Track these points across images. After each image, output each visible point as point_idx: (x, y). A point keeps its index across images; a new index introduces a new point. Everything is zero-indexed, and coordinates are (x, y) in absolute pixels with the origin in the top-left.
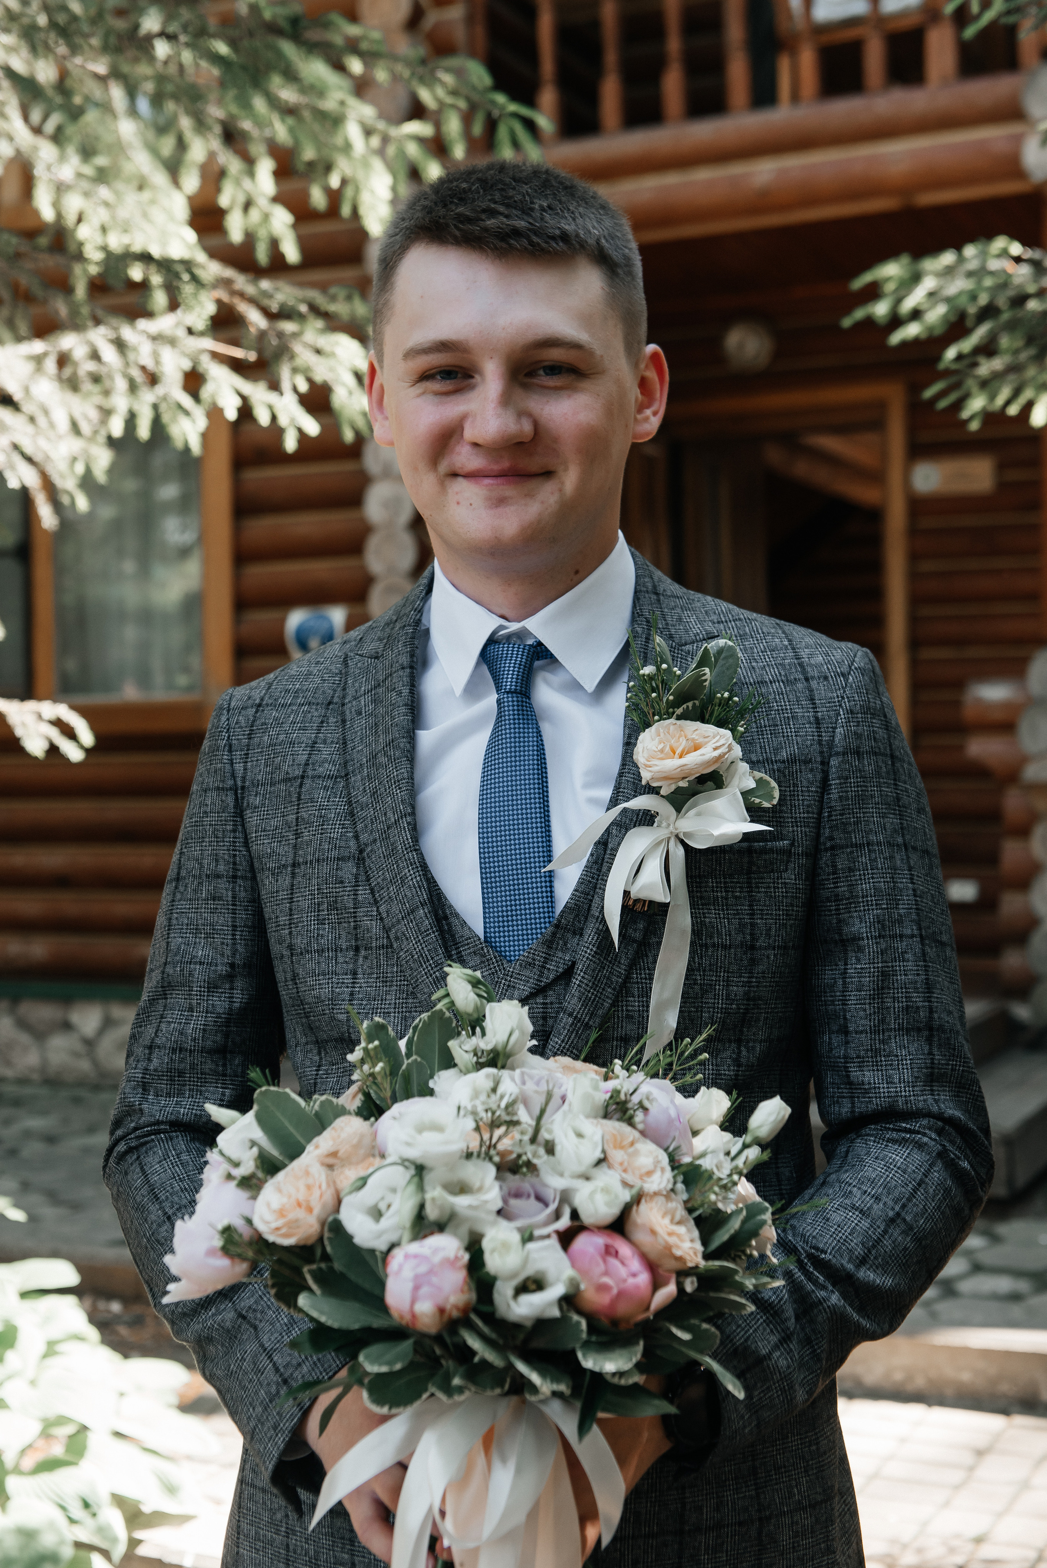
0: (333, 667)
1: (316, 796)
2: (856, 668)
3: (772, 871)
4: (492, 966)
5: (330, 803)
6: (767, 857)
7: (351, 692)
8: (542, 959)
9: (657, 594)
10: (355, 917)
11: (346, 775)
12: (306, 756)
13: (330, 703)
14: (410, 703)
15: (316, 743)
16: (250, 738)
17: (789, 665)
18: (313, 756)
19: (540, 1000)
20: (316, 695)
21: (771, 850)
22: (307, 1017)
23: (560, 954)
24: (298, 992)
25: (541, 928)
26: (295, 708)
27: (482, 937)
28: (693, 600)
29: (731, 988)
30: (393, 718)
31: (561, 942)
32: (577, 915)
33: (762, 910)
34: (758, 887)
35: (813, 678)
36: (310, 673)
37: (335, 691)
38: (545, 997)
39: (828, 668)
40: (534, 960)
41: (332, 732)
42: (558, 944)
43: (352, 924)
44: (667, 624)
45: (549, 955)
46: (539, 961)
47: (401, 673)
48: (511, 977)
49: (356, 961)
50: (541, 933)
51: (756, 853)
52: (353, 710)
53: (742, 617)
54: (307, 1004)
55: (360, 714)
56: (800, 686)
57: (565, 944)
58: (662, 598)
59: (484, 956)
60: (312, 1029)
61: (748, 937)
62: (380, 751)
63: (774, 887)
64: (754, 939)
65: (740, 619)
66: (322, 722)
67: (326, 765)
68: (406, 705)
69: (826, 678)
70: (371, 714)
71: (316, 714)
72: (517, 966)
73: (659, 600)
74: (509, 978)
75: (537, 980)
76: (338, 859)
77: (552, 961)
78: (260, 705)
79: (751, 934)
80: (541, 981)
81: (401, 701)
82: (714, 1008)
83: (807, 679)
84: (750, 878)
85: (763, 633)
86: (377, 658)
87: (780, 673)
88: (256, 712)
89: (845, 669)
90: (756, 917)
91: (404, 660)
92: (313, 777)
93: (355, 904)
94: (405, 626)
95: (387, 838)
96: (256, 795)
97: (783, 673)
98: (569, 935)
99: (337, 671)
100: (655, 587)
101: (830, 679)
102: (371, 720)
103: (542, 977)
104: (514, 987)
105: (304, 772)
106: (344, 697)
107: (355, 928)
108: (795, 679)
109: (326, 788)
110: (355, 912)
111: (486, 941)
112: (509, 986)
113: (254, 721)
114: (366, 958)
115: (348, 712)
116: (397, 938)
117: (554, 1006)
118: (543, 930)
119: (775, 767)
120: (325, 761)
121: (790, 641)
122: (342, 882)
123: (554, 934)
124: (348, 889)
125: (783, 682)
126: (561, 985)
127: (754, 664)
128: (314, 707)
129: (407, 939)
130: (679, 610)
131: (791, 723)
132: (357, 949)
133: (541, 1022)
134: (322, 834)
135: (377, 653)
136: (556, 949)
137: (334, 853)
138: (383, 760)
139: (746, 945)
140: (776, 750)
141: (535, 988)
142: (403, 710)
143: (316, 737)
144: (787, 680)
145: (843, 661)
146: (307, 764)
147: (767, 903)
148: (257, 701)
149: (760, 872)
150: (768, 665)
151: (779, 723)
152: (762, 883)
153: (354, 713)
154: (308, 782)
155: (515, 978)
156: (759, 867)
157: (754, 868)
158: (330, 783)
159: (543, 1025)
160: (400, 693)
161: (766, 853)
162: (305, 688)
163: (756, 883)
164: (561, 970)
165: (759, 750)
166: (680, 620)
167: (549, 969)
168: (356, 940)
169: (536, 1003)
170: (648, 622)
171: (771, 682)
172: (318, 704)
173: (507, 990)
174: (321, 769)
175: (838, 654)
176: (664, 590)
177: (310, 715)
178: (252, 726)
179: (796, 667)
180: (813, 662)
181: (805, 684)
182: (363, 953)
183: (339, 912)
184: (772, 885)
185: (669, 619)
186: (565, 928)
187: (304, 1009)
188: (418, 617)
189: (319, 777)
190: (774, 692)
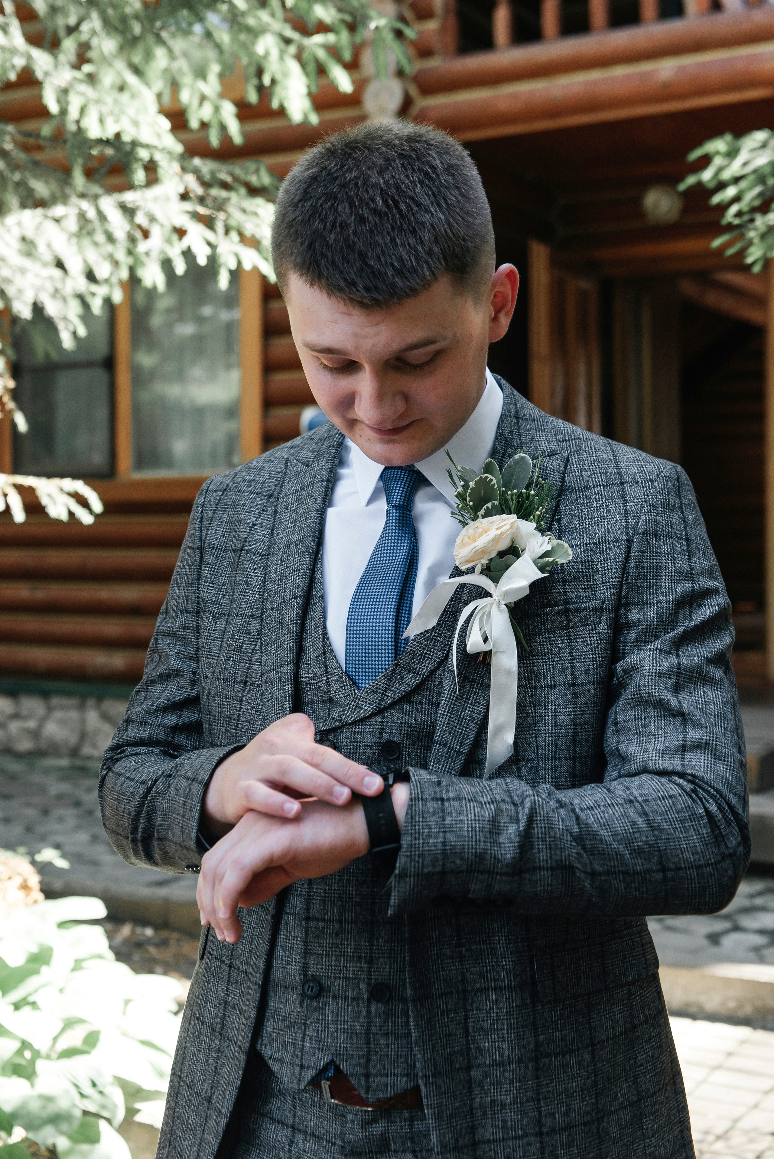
0: (278, 467)
1: (247, 566)
2: (662, 476)
3: (587, 625)
4: (347, 691)
5: (255, 574)
6: (582, 614)
7: (285, 489)
8: (383, 689)
9: (517, 418)
10: (251, 660)
11: (268, 555)
12: (246, 534)
13: (271, 496)
14: (320, 509)
15: (255, 525)
16: (214, 513)
17: (610, 473)
18: (251, 535)
19: (379, 719)
20: (263, 487)
21: (585, 609)
22: (210, 725)
23: (397, 686)
24: (208, 706)
25: (385, 665)
26: (246, 494)
27: (344, 669)
28: (547, 422)
29: (559, 717)
30: (307, 519)
31: (398, 677)
32: (413, 658)
33: (581, 655)
34: (576, 639)
35: (627, 482)
36: (262, 469)
37: (276, 486)
38: (383, 717)
39: (640, 476)
40: (377, 688)
41: (266, 520)
42: (396, 678)
43: (247, 665)
44: (521, 443)
45: (389, 686)
46: (381, 690)
47: (320, 484)
48: (359, 700)
49: (244, 692)
50: (385, 669)
51: (572, 612)
52: (283, 505)
53: (581, 437)
54: (212, 715)
55: (287, 508)
56: (616, 488)
57: (402, 678)
58: (521, 421)
59: (342, 682)
60: (211, 733)
61: (570, 677)
62: (293, 543)
63: (590, 637)
64: (574, 678)
65: (579, 438)
66: (263, 510)
67: (258, 544)
68: (317, 510)
69: (637, 482)
70: (294, 511)
71: (260, 502)
72: (364, 693)
73: (518, 423)
74: (357, 701)
75: (378, 704)
76: (251, 617)
77: (390, 690)
78: (225, 490)
79: (572, 675)
80: (381, 705)
81: (315, 507)
82: (546, 734)
83: (622, 483)
84: (569, 632)
85: (595, 449)
86: (307, 466)
87: (602, 479)
88: (222, 495)
89: (653, 476)
90: (575, 661)
91: (325, 474)
92: (248, 551)
93: (253, 651)
94: (330, 446)
95: (281, 609)
96: (210, 555)
97: (604, 479)
98: (405, 673)
99: (280, 470)
100: (517, 412)
101: (640, 483)
102: (293, 515)
103: (382, 701)
104: (361, 708)
105: (243, 546)
106: (280, 493)
107: (248, 668)
108: (613, 483)
109: (254, 562)
110: (251, 657)
111: (346, 672)
112: (357, 707)
113: (219, 501)
114: (249, 691)
115: (279, 506)
116: (266, 682)
117: (389, 724)
118: (387, 667)
119: (589, 548)
120: (258, 540)
121: (614, 456)
122: (249, 634)
123: (394, 671)
124: (252, 640)
125: (603, 486)
126: (396, 709)
127: (583, 473)
128: (260, 496)
129: (272, 685)
130: (533, 431)
131: (605, 515)
132: (245, 684)
133: (378, 736)
134: (244, 596)
135: (308, 462)
136: (395, 682)
137: (249, 612)
138: (293, 550)
139: (568, 684)
140: (591, 536)
141: (376, 710)
142: (314, 514)
143: (256, 520)
144: (607, 485)
145: (653, 471)
146: (246, 541)
147: (585, 649)
148: (224, 487)
149: (577, 627)
150: (594, 474)
151: (596, 516)
152: (580, 635)
153: (283, 507)
154: (244, 554)
155: (362, 701)
156: (575, 623)
157: (572, 624)
158: (257, 558)
159: (379, 738)
160: (315, 500)
161: (580, 612)
162: (257, 480)
163: (574, 635)
164: (396, 698)
165: (578, 536)
166: (533, 439)
167: (388, 696)
168: (247, 676)
169: (376, 722)
170: (506, 440)
171: (594, 487)
172: (263, 495)
173: (355, 710)
174: (254, 546)
175: (650, 467)
176: (524, 415)
177: (255, 502)
178: (217, 505)
179: (615, 475)
180: (629, 471)
181: (620, 486)
182: (248, 687)
183: (242, 654)
184: (588, 636)
185: (523, 439)
186: (403, 667)
187: (210, 718)
188: (340, 440)
189: (252, 552)
190: (595, 494)
